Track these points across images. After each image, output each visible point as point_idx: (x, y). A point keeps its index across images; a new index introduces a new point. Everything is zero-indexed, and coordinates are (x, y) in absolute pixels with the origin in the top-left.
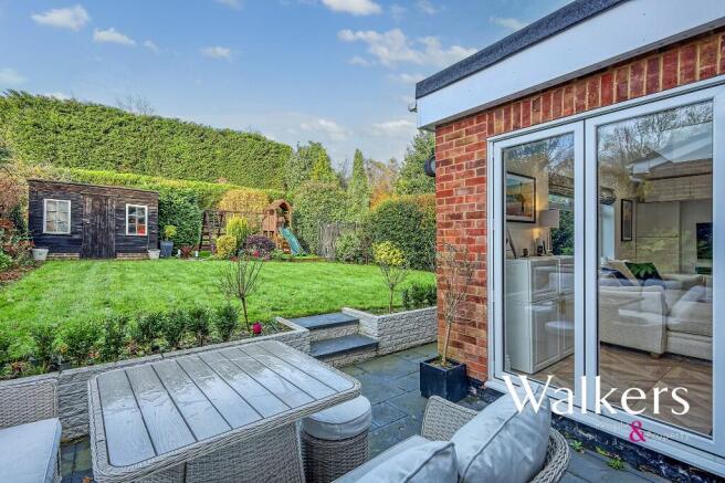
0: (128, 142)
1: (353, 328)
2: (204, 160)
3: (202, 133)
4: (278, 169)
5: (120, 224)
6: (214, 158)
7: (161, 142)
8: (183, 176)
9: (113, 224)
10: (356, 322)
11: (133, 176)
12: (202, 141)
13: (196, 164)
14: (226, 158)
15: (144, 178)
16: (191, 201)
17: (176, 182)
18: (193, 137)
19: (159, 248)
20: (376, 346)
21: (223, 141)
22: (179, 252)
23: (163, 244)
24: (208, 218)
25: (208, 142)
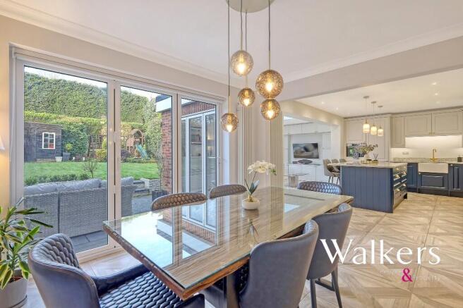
0: (44, 94)
1: (142, 185)
2: (92, 105)
3: (91, 90)
4: (139, 111)
5: (39, 143)
6: (98, 104)
7: (65, 94)
8: (78, 114)
9: (34, 143)
10: (143, 183)
11: (46, 115)
12: (91, 94)
13: (87, 107)
15: (53, 116)
16: (82, 130)
17: (74, 119)
18: (85, 92)
19: (62, 155)
20: (148, 190)
22: (74, 158)
23: (64, 153)
24: (92, 139)
25: (95, 95)
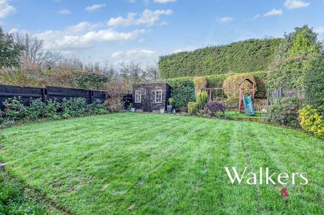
2: (220, 63)
3: (218, 50)
5: (154, 98)
6: (225, 61)
7: (200, 60)
12: (219, 54)
13: (216, 66)
14: (231, 59)
16: (185, 86)
18: (214, 53)
21: (229, 50)
23: (168, 106)
25: (222, 53)
